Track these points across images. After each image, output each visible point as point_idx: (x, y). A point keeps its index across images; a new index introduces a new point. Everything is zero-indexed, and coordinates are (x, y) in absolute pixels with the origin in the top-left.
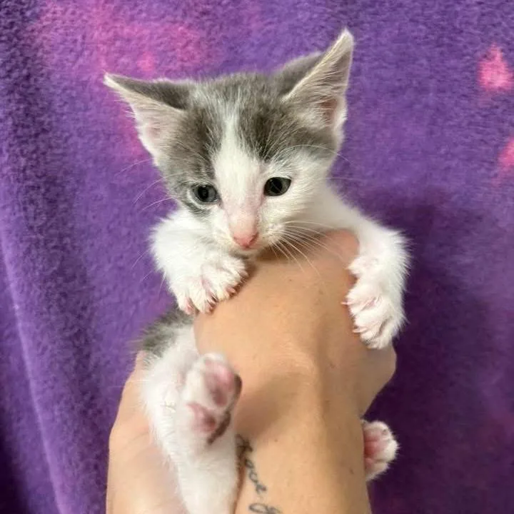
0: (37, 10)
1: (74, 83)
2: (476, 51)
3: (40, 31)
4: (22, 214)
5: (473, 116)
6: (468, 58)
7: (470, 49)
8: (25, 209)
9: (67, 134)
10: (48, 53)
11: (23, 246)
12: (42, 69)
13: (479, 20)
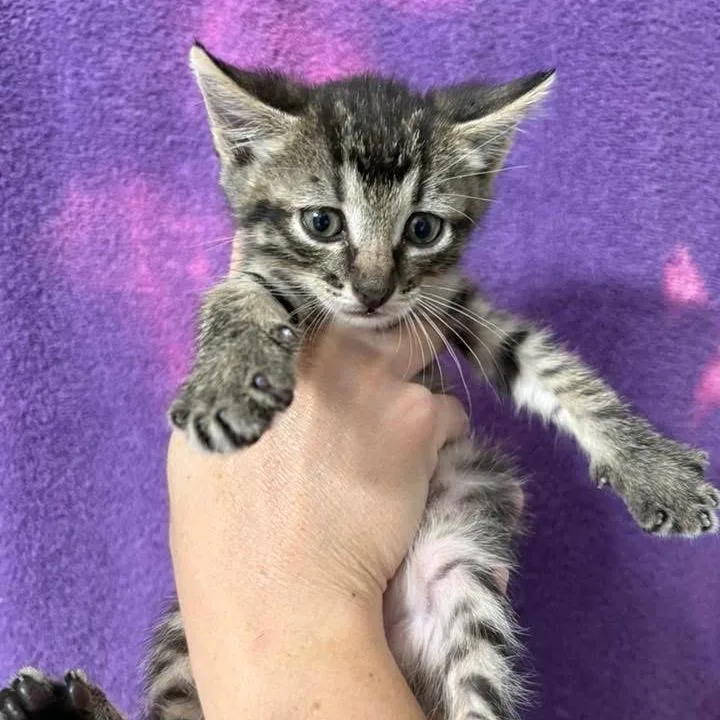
0: (58, 203)
1: (103, 296)
2: (658, 254)
3: (60, 231)
4: (18, 474)
5: (660, 338)
6: (649, 262)
7: (651, 251)
8: (22, 468)
9: (91, 363)
10: (70, 258)
11: (18, 517)
12: (61, 279)
13: (660, 214)
